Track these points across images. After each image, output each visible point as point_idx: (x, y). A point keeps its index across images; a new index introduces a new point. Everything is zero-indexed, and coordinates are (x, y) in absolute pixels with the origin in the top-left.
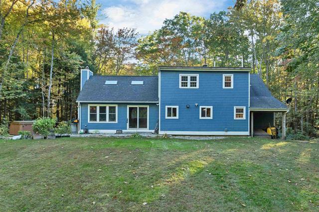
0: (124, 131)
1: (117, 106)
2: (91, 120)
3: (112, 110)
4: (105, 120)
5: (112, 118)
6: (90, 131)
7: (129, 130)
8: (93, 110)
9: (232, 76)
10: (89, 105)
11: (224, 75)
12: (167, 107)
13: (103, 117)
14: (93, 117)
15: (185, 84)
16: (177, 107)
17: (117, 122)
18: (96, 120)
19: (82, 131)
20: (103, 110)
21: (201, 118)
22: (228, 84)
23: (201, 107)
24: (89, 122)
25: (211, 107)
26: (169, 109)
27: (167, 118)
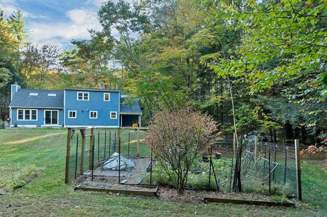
0: (41, 126)
1: (37, 110)
2: (19, 119)
3: (34, 112)
4: (29, 119)
5: (34, 117)
6: (18, 126)
7: (46, 125)
8: (20, 112)
9: (109, 94)
10: (18, 109)
11: (104, 94)
12: (69, 111)
13: (27, 117)
14: (21, 117)
15: (80, 98)
16: (76, 111)
17: (37, 120)
18: (22, 119)
19: (13, 126)
20: (27, 112)
21: (90, 118)
22: (107, 99)
23: (90, 112)
24: (17, 120)
25: (97, 112)
26: (71, 112)
27: (69, 117)
